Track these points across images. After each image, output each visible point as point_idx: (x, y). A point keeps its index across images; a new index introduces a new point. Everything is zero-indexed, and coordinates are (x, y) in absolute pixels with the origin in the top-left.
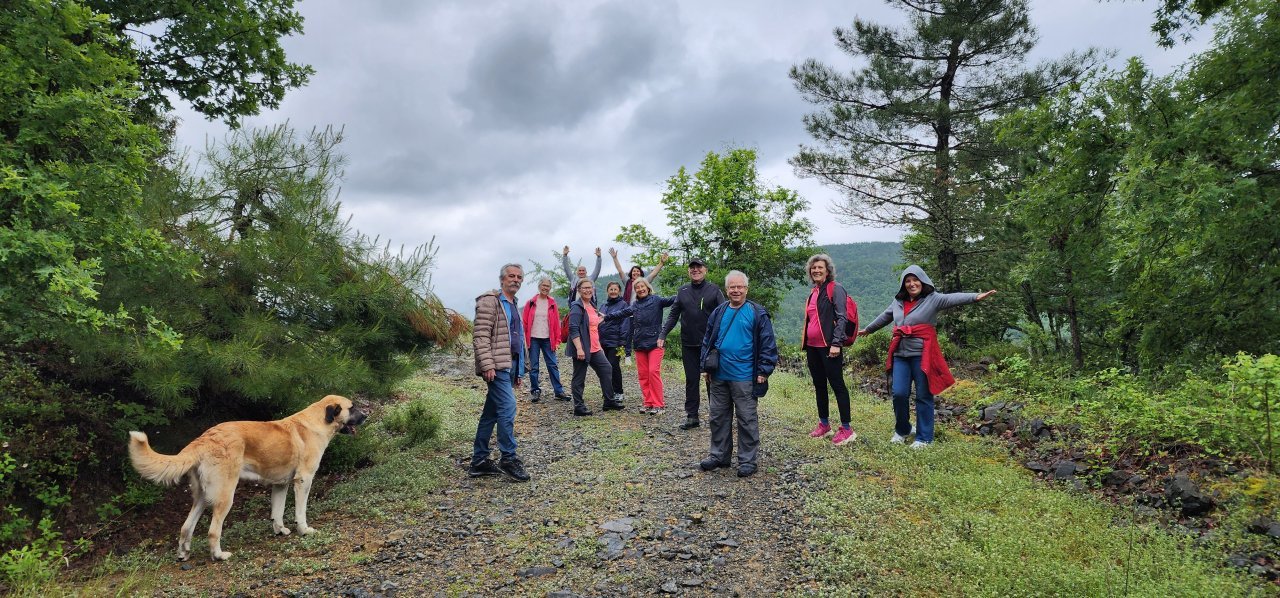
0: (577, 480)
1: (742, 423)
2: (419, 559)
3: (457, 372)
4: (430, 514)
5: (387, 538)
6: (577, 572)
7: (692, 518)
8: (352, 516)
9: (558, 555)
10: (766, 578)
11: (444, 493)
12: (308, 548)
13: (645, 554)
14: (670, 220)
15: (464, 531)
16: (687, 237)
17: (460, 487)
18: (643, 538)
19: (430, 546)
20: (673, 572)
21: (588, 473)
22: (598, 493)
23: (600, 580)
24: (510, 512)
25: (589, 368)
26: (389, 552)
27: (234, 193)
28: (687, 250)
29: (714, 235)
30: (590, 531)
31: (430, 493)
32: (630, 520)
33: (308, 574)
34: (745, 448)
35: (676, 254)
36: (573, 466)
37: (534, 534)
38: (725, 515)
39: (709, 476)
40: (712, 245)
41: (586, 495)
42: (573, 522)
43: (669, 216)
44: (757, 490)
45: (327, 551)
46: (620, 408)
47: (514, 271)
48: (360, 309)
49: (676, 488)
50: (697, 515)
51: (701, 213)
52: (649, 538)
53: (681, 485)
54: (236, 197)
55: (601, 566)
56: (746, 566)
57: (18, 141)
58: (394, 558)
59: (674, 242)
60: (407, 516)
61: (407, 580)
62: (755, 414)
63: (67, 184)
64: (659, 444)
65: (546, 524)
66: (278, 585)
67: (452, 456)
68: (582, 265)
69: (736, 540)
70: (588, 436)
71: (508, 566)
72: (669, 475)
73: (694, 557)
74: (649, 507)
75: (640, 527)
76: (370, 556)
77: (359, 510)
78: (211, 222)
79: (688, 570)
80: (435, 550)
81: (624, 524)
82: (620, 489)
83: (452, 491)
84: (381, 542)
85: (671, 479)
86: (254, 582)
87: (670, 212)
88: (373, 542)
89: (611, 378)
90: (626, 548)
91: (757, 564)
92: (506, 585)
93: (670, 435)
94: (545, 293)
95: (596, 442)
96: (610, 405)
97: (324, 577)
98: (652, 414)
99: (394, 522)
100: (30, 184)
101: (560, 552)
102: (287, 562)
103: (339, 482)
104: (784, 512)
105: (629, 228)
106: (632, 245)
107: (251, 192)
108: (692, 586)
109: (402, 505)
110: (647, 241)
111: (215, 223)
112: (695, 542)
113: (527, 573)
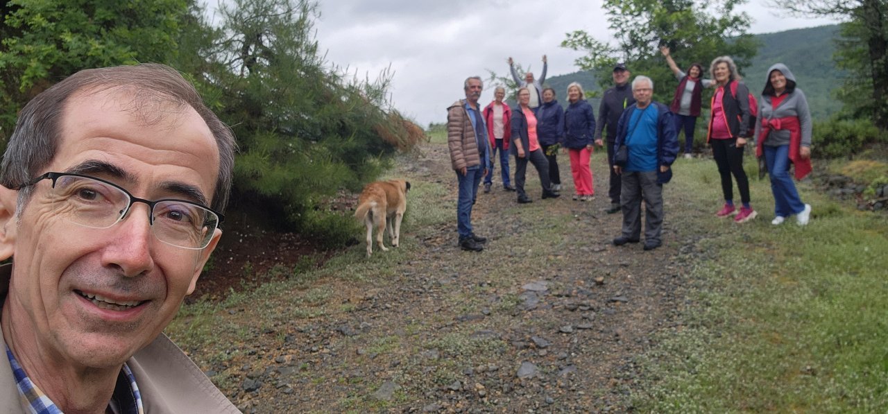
0: (510, 254)
1: (649, 206)
2: (387, 308)
3: (426, 169)
4: (398, 279)
5: (366, 294)
6: (498, 318)
7: (596, 281)
8: (343, 280)
9: (487, 306)
10: (644, 324)
11: (409, 263)
12: (312, 300)
13: (553, 306)
14: (610, 23)
15: (420, 290)
16: (626, 38)
17: (421, 260)
18: (554, 295)
19: (396, 300)
20: (572, 319)
21: (520, 248)
22: (526, 262)
23: (516, 324)
24: (455, 276)
25: (529, 163)
26: (367, 303)
27: (241, 36)
28: (627, 51)
29: (653, 34)
30: (513, 290)
31: (399, 263)
32: (546, 283)
33: (311, 318)
34: (651, 226)
35: (617, 55)
36: (509, 244)
37: (471, 292)
38: (625, 278)
39: (620, 249)
40: (651, 44)
41: (515, 265)
42: (501, 284)
43: (610, 20)
44: (656, 260)
45: (325, 303)
46: (556, 196)
47: (475, 83)
48: (338, 125)
49: (590, 259)
50: (600, 279)
51: (639, 15)
52: (559, 296)
53: (594, 258)
54: (244, 40)
55: (518, 315)
56: (630, 315)
57: (96, 18)
58: (370, 308)
59: (615, 44)
60: (381, 280)
61: (378, 322)
62: (660, 198)
63: (129, 48)
64: (584, 225)
65: (481, 285)
66: (292, 324)
67: (417, 237)
68: (531, 71)
69: (628, 297)
70: (525, 220)
71: (450, 313)
72: (585, 248)
73: (592, 309)
74: (564, 273)
75: (553, 287)
76: (353, 306)
77: (347, 275)
78: (227, 62)
79: (585, 318)
80: (399, 303)
81: (541, 286)
82: (543, 260)
83: (416, 262)
84: (362, 297)
85: (587, 252)
86: (276, 322)
87: (611, 16)
88: (356, 296)
89: (548, 171)
90: (540, 302)
91: (640, 314)
92: (446, 326)
93: (594, 217)
94: (499, 99)
95: (530, 224)
96: (548, 194)
97: (322, 320)
98: (583, 200)
99: (372, 284)
100: (107, 50)
101: (489, 304)
102: (297, 309)
103: (333, 256)
104: (674, 277)
105: (573, 34)
106: (576, 49)
107: (253, 36)
108: (584, 329)
109: (377, 272)
110: (589, 45)
111: (230, 63)
112: (595, 299)
113: (463, 318)
